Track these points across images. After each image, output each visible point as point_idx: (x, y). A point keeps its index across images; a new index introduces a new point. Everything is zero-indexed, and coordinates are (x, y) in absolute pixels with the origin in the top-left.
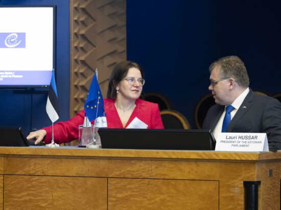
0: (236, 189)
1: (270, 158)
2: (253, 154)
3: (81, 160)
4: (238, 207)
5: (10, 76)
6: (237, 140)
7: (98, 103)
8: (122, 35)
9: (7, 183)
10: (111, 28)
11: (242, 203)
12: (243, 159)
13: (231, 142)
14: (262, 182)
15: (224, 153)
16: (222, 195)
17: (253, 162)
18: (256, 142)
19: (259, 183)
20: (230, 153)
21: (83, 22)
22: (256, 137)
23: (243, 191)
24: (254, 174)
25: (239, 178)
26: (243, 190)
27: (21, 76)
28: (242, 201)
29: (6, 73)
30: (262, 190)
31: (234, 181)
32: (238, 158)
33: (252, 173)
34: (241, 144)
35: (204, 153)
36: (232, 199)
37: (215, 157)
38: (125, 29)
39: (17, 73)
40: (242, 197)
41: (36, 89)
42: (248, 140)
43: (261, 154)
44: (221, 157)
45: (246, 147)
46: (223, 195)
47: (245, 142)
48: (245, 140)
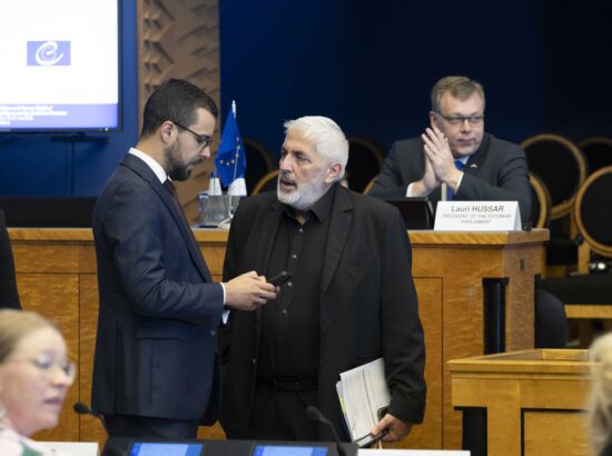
0: (471, 290)
1: (522, 241)
2: (499, 235)
3: (210, 248)
4: (475, 320)
5: (45, 114)
6: (471, 213)
7: (237, 155)
8: (213, 43)
9: (86, 286)
10: (197, 31)
11: (480, 312)
12: (482, 242)
13: (460, 216)
14: (511, 280)
15: (451, 235)
16: (447, 300)
17: (499, 248)
18: (502, 216)
19: (507, 280)
20: (461, 234)
21: (156, 22)
22: (501, 208)
23: (482, 294)
24: (499, 267)
25: (476, 273)
26: (482, 291)
27: (64, 113)
28: (479, 309)
29: (38, 108)
30: (511, 290)
31: (467, 278)
32: (474, 242)
33: (496, 265)
34: (477, 218)
35: (418, 235)
36: (464, 306)
37: (436, 241)
38: (216, 33)
39: (57, 107)
40: (481, 304)
41: (88, 134)
42: (488, 213)
43: (511, 234)
44: (446, 241)
45: (485, 225)
46: (450, 300)
47: (484, 216)
48: (482, 213)
